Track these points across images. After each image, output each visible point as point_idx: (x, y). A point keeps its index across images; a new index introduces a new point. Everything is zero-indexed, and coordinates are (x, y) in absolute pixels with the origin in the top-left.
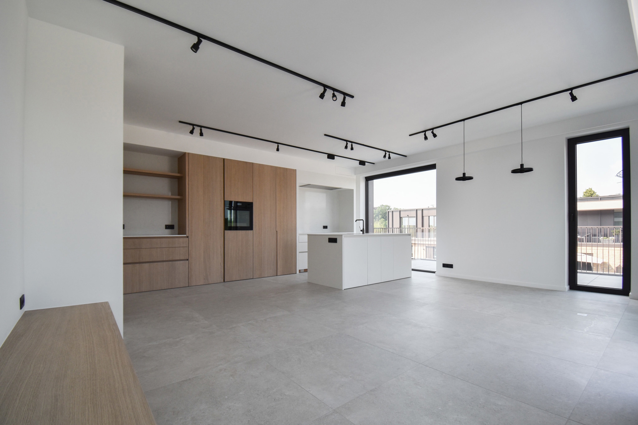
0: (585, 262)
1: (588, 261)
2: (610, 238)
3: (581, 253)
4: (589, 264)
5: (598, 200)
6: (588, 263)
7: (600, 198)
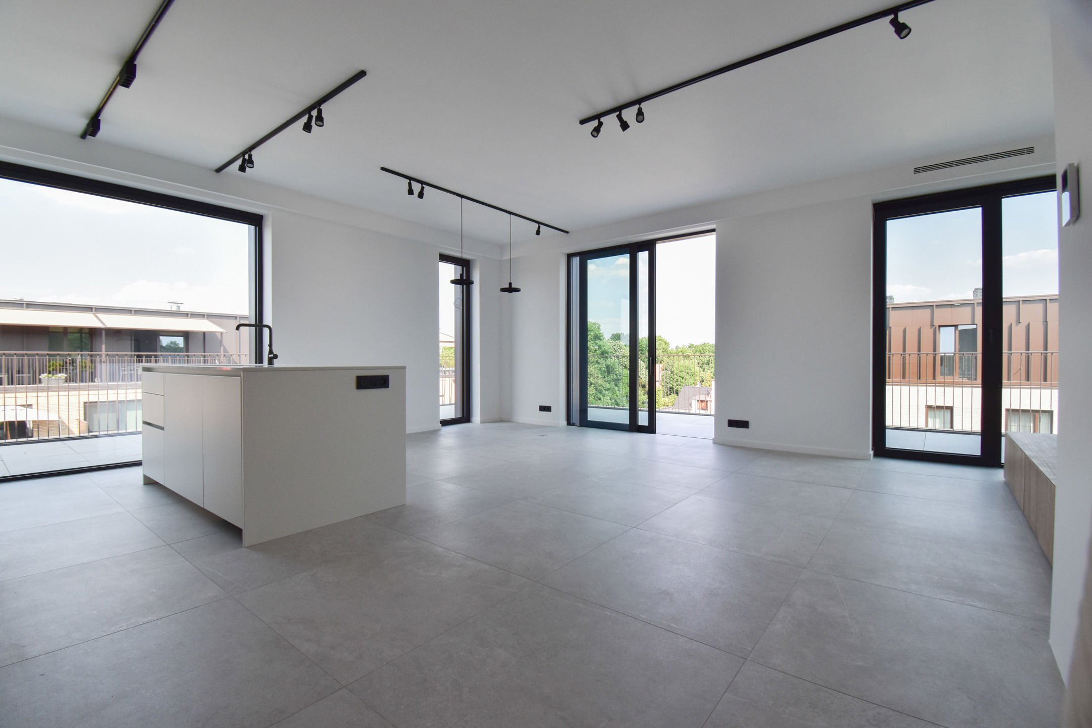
0: (14, 422)
1: (20, 419)
2: (60, 375)
3: (16, 405)
4: (22, 424)
5: (23, 307)
6: (19, 422)
7: (27, 304)
